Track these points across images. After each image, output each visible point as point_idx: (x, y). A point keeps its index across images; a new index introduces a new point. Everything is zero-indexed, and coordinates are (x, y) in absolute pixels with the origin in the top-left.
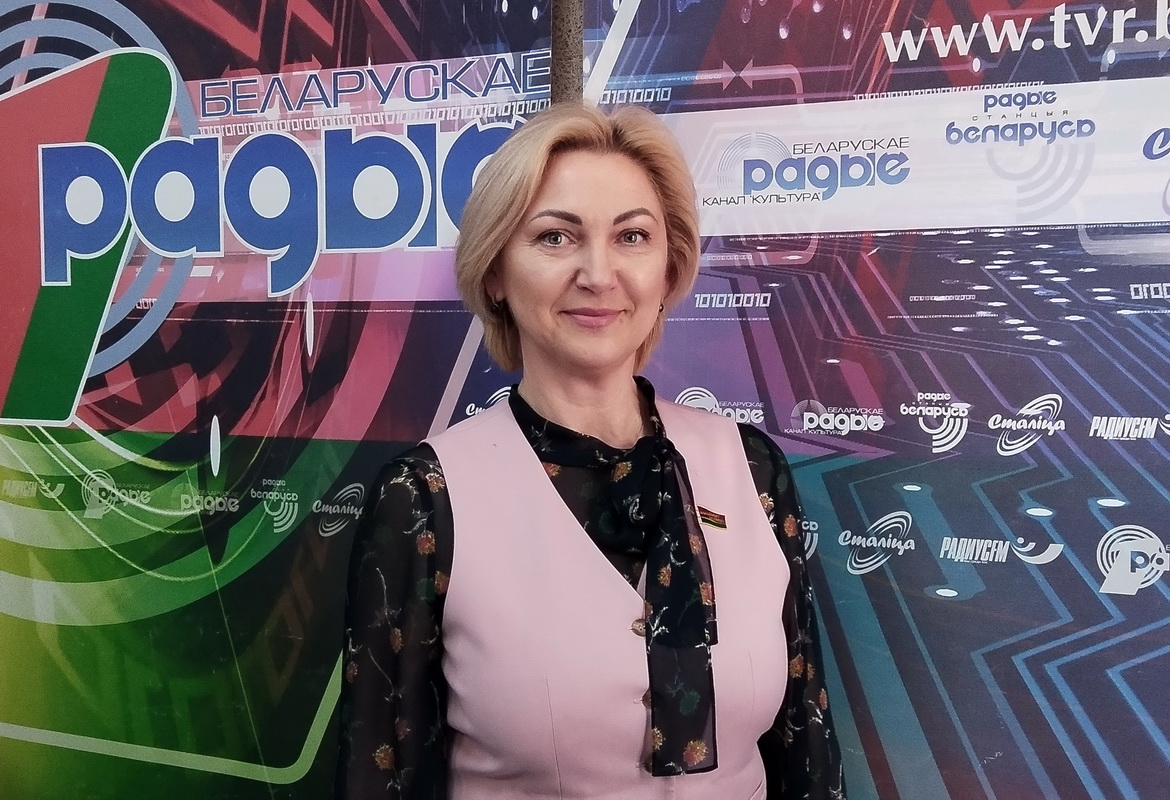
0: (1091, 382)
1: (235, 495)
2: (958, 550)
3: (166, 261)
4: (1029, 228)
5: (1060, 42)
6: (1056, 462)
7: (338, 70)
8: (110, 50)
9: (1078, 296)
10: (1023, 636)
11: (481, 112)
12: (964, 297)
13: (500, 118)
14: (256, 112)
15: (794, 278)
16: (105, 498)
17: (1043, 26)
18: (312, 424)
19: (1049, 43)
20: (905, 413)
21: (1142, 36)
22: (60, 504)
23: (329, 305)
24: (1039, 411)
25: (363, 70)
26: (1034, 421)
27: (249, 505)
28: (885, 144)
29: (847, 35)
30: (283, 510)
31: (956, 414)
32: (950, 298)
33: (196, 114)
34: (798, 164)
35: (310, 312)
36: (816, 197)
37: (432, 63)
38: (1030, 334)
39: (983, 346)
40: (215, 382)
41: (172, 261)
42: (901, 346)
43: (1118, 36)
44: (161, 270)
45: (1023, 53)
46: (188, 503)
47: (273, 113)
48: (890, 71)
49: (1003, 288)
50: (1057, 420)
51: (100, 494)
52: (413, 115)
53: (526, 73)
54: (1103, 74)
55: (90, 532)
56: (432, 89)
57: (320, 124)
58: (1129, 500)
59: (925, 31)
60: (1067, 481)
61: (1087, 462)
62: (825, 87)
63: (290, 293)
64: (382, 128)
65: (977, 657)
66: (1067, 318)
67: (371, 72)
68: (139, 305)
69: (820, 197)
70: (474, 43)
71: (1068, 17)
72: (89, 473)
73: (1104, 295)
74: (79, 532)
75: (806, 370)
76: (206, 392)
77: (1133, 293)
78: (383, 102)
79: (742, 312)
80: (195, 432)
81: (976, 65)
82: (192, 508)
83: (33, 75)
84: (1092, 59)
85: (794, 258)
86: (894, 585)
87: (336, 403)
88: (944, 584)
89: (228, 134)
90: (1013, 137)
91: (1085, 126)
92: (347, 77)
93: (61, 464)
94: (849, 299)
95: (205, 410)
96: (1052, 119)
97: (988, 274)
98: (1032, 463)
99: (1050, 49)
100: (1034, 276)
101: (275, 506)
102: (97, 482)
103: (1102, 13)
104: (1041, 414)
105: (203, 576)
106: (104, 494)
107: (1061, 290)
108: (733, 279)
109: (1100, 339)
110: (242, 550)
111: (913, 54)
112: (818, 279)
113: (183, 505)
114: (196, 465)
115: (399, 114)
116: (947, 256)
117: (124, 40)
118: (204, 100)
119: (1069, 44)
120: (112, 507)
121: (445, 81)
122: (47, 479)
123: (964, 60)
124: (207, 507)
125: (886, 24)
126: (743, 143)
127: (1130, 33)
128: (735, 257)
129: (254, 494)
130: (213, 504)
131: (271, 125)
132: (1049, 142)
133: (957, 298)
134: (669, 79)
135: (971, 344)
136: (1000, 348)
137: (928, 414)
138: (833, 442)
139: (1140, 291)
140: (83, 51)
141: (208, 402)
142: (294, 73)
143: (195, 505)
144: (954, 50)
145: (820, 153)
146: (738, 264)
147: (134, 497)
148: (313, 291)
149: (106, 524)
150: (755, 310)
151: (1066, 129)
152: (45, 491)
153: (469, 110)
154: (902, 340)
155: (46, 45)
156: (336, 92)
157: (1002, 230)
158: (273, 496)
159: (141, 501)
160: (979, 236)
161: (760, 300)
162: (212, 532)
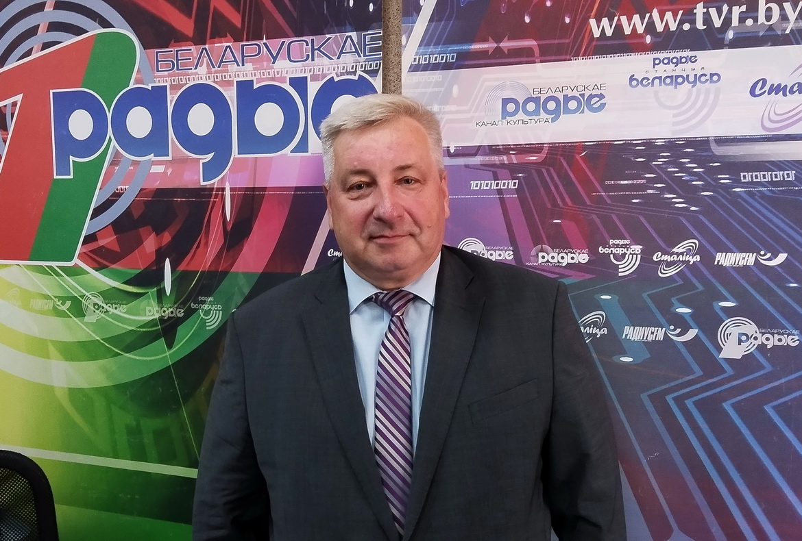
0: (717, 233)
1: (181, 306)
2: (634, 334)
3: (135, 163)
4: (680, 139)
5: (700, 25)
6: (694, 280)
7: (244, 43)
8: (95, 30)
9: (709, 180)
10: (673, 384)
11: (336, 69)
12: (639, 181)
13: (348, 73)
14: (191, 69)
15: (533, 171)
16: (98, 309)
17: (690, 17)
18: (230, 262)
19: (693, 26)
20: (601, 252)
21: (749, 22)
22: (69, 313)
23: (240, 189)
24: (684, 250)
25: (261, 43)
26: (681, 256)
27: (190, 313)
28: (590, 88)
29: (567, 20)
30: (211, 315)
31: (633, 253)
32: (630, 182)
33: (153, 70)
34: (536, 100)
35: (228, 194)
36: (547, 121)
37: (304, 38)
38: (680, 204)
39: (650, 211)
40: (167, 237)
41: (137, 163)
42: (600, 211)
43: (735, 22)
44: (132, 168)
45: (677, 32)
46: (150, 311)
47: (203, 70)
48: (594, 43)
49: (664, 176)
50: (695, 255)
51: (94, 307)
52: (293, 71)
53: (365, 45)
54: (726, 45)
55: (88, 330)
56: (305, 55)
57: (233, 76)
58: (738, 302)
59: (616, 18)
60: (700, 292)
61: (713, 280)
62: (554, 52)
63: (215, 182)
64: (273, 79)
65: (644, 397)
66: (702, 193)
67: (265, 44)
68: (117, 190)
69: (550, 120)
70: (332, 26)
71: (705, 10)
72: (87, 294)
73: (725, 179)
74: (81, 330)
75: (540, 226)
76: (161, 243)
77: (742, 178)
78: (274, 63)
79: (500, 192)
80: (155, 268)
81: (648, 39)
82: (153, 314)
83: (46, 46)
84: (720, 36)
85: (533, 158)
86: (594, 355)
87: (246, 249)
88: (625, 354)
89: (173, 83)
90: (671, 84)
91: (714, 77)
92: (250, 47)
93: (69, 289)
94: (568, 184)
95: (160, 256)
96: (695, 72)
97: (654, 167)
98: (680, 282)
99: (694, 29)
100: (682, 168)
101: (207, 313)
102: (91, 300)
103: (725, 8)
104: (685, 251)
105: (160, 356)
106: (96, 307)
107: (699, 177)
108: (495, 171)
109: (722, 206)
110: (187, 340)
111: (609, 33)
112: (548, 171)
113: (148, 313)
114: (155, 289)
115: (284, 70)
116: (629, 156)
117: (105, 23)
118: (158, 61)
119: (705, 27)
120: (102, 315)
121: (313, 50)
122: (59, 298)
123: (641, 36)
124: (163, 314)
125: (592, 14)
126: (501, 87)
127: (742, 20)
128: (496, 158)
129: (193, 306)
130: (167, 312)
131: (201, 77)
132: (693, 87)
133: (635, 182)
134: (455, 48)
135: (642, 210)
136: (662, 212)
137: (616, 252)
138: (557, 270)
139: (746, 177)
140: (78, 31)
141: (162, 250)
142: (216, 45)
143: (155, 313)
144: (634, 30)
145: (550, 94)
146: (498, 162)
147: (116, 308)
148: (229, 181)
149: (99, 326)
150: (509, 191)
151: (703, 79)
152: (59, 305)
153: (329, 68)
154: (601, 208)
155: (54, 27)
156: (243, 56)
157: (663, 140)
158: (206, 307)
159: (121, 311)
160: (649, 144)
161: (511, 184)
162: (167, 329)
